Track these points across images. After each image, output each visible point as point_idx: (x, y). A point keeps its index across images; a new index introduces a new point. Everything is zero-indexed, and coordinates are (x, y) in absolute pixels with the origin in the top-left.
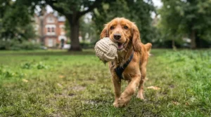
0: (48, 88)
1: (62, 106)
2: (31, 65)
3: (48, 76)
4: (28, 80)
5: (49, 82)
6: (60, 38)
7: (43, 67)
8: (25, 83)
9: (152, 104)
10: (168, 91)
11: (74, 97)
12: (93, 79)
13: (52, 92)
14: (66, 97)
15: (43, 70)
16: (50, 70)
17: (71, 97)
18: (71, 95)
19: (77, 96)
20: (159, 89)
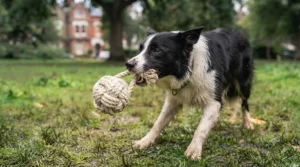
0: (75, 118)
1: (100, 149)
2: (50, 81)
3: (77, 99)
4: (44, 104)
5: (78, 109)
6: (94, 41)
7: (68, 85)
8: (37, 109)
9: (255, 150)
10: (280, 126)
11: (119, 134)
12: (150, 105)
13: (83, 124)
14: (106, 133)
15: (68, 88)
16: (79, 89)
17: (114, 134)
18: (114, 130)
19: (124, 133)
20: (264, 122)
